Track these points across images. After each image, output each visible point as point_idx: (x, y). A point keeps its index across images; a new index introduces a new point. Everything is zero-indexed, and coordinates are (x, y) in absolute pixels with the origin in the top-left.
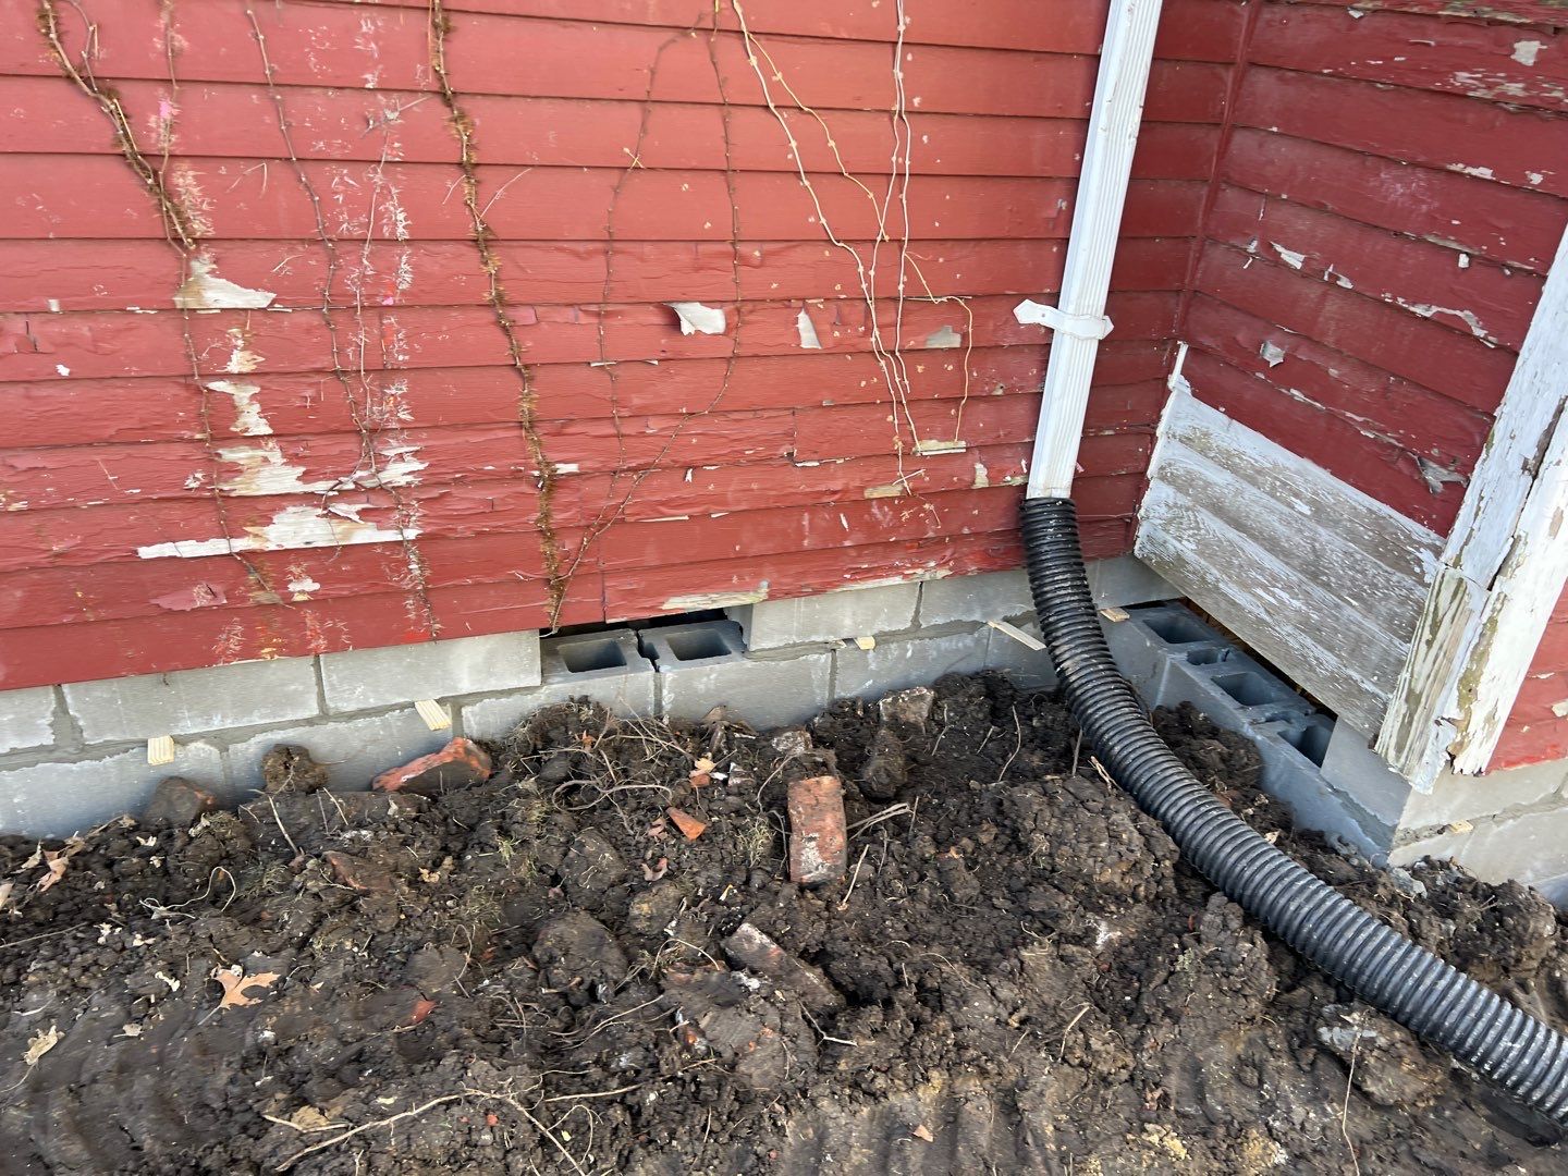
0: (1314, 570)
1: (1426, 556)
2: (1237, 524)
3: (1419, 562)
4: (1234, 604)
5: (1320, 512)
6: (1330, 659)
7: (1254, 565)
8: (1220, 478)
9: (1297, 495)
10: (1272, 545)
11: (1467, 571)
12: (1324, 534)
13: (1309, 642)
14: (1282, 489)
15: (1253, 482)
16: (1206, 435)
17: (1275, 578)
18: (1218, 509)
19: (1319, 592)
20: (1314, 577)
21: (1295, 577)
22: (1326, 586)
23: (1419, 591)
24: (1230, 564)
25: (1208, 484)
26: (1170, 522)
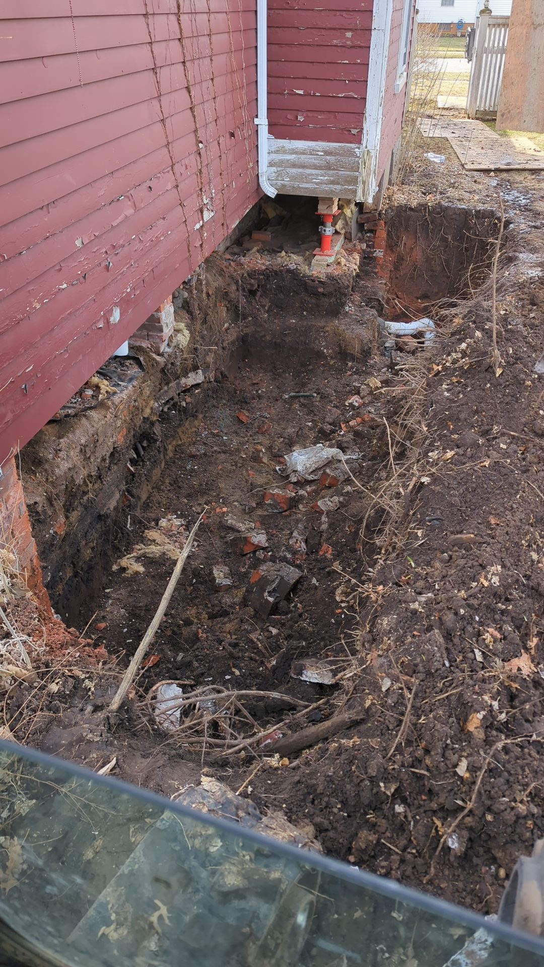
0: (328, 167)
1: (356, 150)
2: (303, 166)
3: (355, 152)
4: (306, 188)
5: (327, 153)
6: (339, 187)
7: (309, 175)
8: (292, 157)
9: (318, 151)
10: (315, 167)
11: (369, 148)
12: (328, 157)
13: (331, 186)
14: (312, 152)
15: (304, 154)
16: (283, 147)
17: (317, 175)
18: (294, 165)
19: (331, 172)
20: (330, 169)
21: (323, 172)
22: (334, 169)
23: (357, 159)
24: (303, 178)
25: (288, 160)
26: (278, 176)
